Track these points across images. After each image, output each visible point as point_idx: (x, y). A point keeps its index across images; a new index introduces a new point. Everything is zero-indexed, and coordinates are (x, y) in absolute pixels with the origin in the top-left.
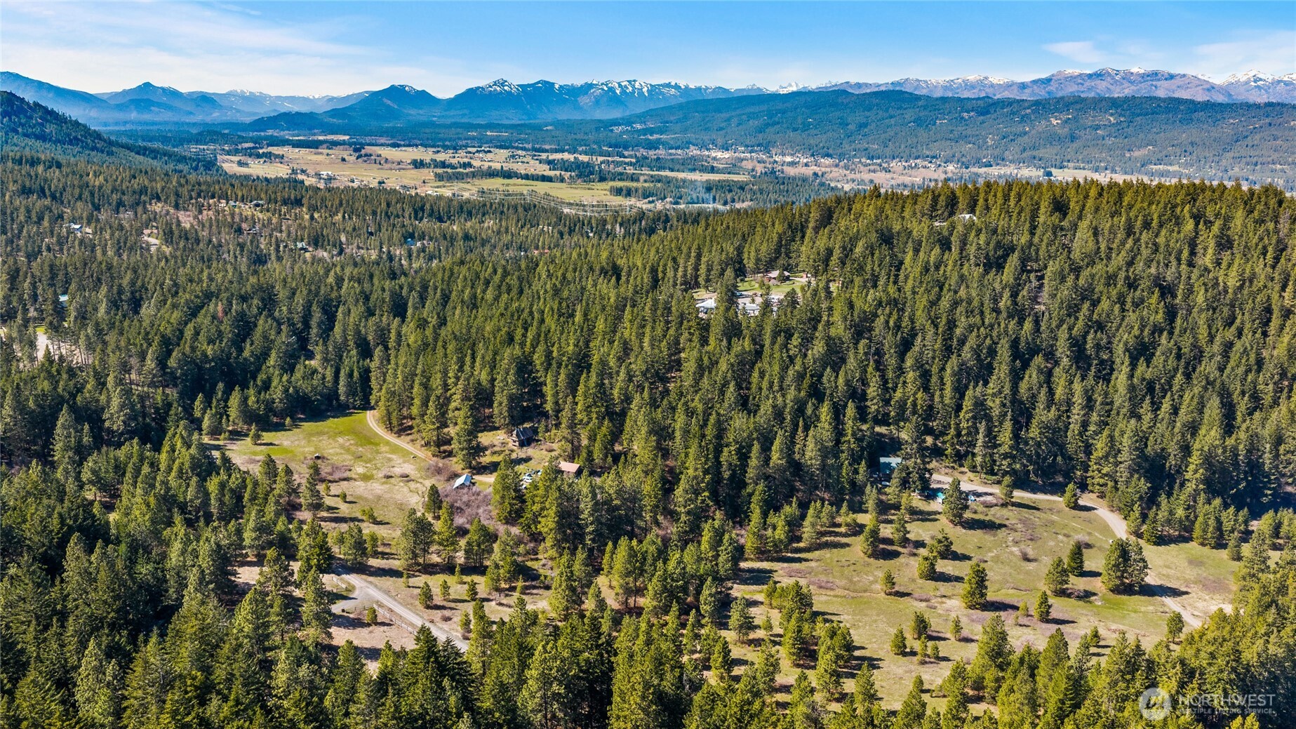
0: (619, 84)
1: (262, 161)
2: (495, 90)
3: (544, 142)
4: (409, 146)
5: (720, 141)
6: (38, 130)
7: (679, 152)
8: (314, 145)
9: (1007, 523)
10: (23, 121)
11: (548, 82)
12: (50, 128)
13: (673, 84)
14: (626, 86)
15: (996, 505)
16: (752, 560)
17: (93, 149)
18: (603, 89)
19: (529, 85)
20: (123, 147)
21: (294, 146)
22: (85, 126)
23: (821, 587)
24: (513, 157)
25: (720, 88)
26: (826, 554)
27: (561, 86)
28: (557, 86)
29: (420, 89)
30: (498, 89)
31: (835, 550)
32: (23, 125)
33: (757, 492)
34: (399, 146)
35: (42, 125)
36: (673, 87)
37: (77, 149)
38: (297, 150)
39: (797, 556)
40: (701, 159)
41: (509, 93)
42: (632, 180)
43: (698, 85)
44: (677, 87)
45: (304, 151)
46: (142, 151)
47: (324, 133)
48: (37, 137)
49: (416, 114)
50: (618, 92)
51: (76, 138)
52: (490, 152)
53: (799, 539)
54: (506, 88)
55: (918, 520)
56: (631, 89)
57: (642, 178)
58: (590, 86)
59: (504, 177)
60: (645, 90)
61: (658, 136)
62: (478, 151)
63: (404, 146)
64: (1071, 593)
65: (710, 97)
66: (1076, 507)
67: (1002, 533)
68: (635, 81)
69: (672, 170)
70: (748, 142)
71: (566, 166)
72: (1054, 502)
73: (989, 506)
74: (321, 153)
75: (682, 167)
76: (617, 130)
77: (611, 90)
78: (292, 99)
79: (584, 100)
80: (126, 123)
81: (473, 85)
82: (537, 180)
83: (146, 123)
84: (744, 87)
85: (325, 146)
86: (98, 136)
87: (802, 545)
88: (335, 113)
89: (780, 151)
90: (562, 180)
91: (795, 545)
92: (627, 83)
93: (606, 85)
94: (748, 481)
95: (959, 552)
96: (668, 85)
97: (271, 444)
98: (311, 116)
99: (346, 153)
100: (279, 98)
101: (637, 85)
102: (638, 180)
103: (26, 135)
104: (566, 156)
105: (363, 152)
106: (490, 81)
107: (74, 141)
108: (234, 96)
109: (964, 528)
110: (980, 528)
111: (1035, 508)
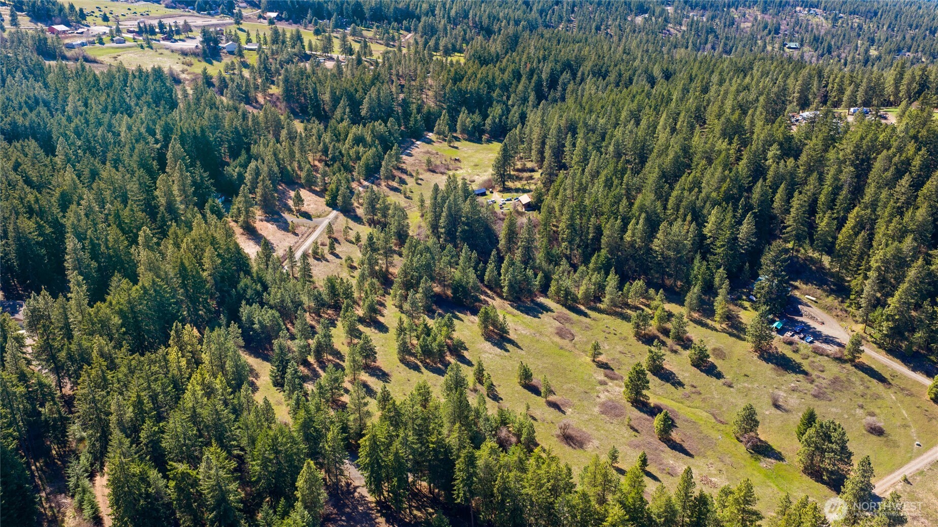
9: (814, 374)
16: (553, 299)
23: (558, 333)
26: (608, 320)
31: (619, 320)
39: (586, 311)
55: (728, 333)
67: (790, 377)
73: (819, 353)
87: (603, 307)
91: (598, 304)
95: (719, 369)
109: (760, 356)
110: (776, 364)
111: (882, 379)
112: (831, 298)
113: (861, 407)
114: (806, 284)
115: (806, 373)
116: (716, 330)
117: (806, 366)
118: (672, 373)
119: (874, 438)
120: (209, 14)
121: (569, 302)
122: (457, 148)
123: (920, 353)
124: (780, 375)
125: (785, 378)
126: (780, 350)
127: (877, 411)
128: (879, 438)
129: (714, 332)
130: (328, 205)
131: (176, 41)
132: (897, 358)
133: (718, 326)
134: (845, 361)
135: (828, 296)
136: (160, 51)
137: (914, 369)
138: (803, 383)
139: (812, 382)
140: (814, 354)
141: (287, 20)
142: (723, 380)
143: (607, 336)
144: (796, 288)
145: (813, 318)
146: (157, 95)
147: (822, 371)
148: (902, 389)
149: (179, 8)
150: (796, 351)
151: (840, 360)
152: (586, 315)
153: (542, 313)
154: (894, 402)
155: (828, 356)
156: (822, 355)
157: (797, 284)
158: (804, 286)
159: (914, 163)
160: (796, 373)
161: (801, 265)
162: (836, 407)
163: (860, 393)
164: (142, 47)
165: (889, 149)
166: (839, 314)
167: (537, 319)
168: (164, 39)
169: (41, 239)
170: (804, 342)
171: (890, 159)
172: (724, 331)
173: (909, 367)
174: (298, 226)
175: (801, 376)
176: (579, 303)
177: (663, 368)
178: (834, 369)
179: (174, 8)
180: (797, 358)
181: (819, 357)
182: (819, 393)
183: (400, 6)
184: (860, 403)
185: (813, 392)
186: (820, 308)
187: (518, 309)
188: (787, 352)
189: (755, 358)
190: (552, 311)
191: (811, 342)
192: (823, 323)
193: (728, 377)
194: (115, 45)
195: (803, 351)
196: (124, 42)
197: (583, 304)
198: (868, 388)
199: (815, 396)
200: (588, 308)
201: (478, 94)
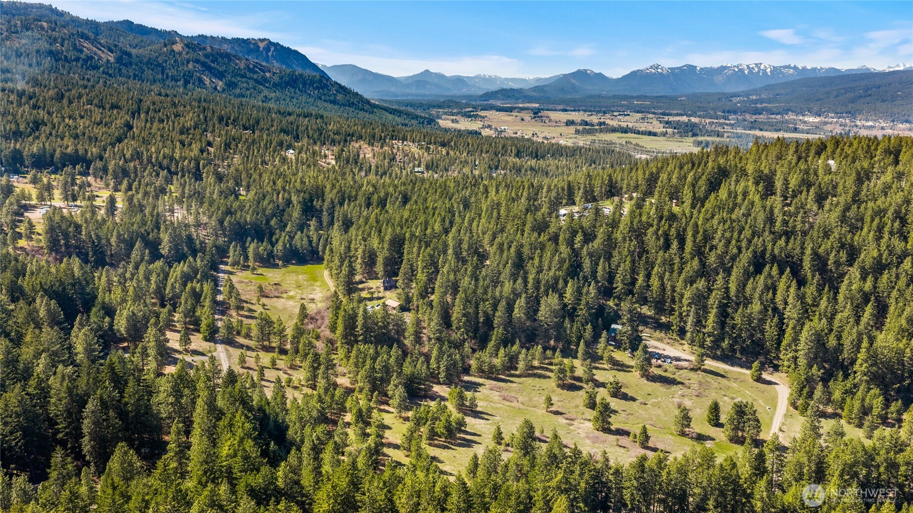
0: (748, 66)
1: (470, 119)
2: (651, 72)
3: (673, 109)
4: (574, 111)
5: (816, 109)
6: (332, 98)
7: (779, 117)
8: (509, 110)
9: (686, 382)
10: (325, 92)
11: (692, 66)
12: (340, 97)
13: (792, 65)
14: (753, 68)
15: (686, 369)
16: (475, 376)
17: (362, 109)
18: (734, 70)
19: (677, 68)
20: (382, 109)
21: (497, 110)
22: (361, 96)
23: (504, 399)
24: (643, 119)
25: (833, 68)
26: (529, 381)
27: (701, 69)
28: (698, 69)
29: (597, 72)
30: (653, 71)
31: (537, 379)
32: (324, 95)
33: (497, 333)
34: (566, 111)
35: (336, 95)
36: (791, 68)
37: (352, 109)
38: (498, 113)
39: (508, 378)
40: (794, 122)
41: (661, 74)
42: (718, 136)
43: (814, 66)
44: (795, 68)
45: (502, 113)
46: (393, 112)
47: (523, 102)
48: (331, 102)
49: (592, 89)
50: (746, 72)
51: (353, 103)
52: (628, 115)
53: (516, 369)
54: (659, 70)
55: (616, 370)
56: (757, 69)
57: (726, 135)
58: (725, 68)
59: (622, 132)
60: (769, 70)
61: (766, 105)
62: (620, 115)
63: (571, 111)
64: (688, 435)
65: (824, 75)
66: (759, 379)
67: (674, 388)
68: (761, 64)
69: (761, 130)
70: (839, 110)
71: (676, 126)
72: (744, 374)
73: (679, 368)
74: (512, 115)
75: (770, 128)
76: (735, 100)
77: (741, 71)
78: (514, 80)
79: (719, 79)
80: (408, 95)
81: (635, 69)
82: (645, 134)
83: (420, 95)
84: (855, 67)
85: (516, 110)
86: (368, 102)
87: (517, 373)
88: (536, 89)
89: (864, 117)
90: (664, 134)
91: (512, 372)
92: (754, 66)
93: (737, 67)
94: (495, 326)
95: (630, 395)
96: (789, 67)
97: (262, 275)
98: (520, 91)
99: (527, 116)
100: (506, 79)
101: (762, 67)
102: (722, 136)
103: (325, 101)
104: (685, 119)
105: (539, 114)
106: (648, 66)
107: (351, 105)
108: (478, 78)
109: (648, 380)
110: (661, 382)
111: (723, 376)
112: (658, 332)
115: (682, 383)
116: (608, 370)
117: (678, 379)
121: (491, 373)
124: (668, 389)
125: (673, 390)
126: (655, 372)
127: (734, 395)
134: (697, 370)
135: (655, 331)
137: (732, 365)
138: (686, 391)
139: (689, 388)
140: (677, 370)
142: (638, 401)
145: (657, 348)
147: (690, 379)
148: (735, 380)
150: (666, 371)
151: (693, 370)
152: (511, 382)
153: (477, 388)
154: (738, 388)
156: (682, 369)
159: (671, 234)
160: (676, 384)
163: (717, 387)
165: (652, 226)
166: (669, 341)
167: (479, 393)
170: (666, 364)
171: (656, 232)
172: (611, 369)
173: (729, 365)
175: (680, 386)
178: (694, 377)
180: (669, 375)
181: (682, 371)
182: (698, 393)
185: (694, 394)
186: (655, 340)
188: (661, 372)
189: (646, 382)
190: (484, 385)
191: (671, 363)
192: (665, 350)
193: (640, 399)
195: (671, 369)
199: (697, 396)
200: (511, 376)
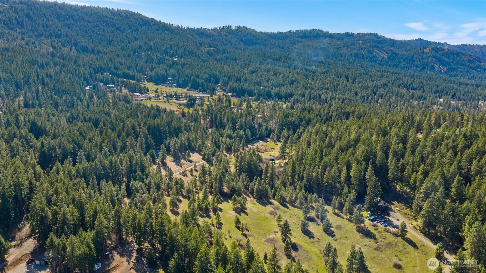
9: (380, 239)
23: (270, 213)
67: (367, 240)
95: (335, 233)
109: (358, 230)
110: (364, 234)
111: (415, 246)
112: (408, 210)
113: (397, 256)
114: (398, 203)
115: (376, 239)
116: (343, 218)
117: (378, 236)
118: (312, 233)
119: (395, 270)
120: (202, 93)
121: (283, 202)
122: (277, 145)
123: (442, 237)
124: (362, 239)
125: (364, 240)
126: (368, 228)
127: (404, 259)
128: (398, 270)
129: (342, 219)
130: (202, 159)
131: (180, 100)
132: (429, 238)
133: (345, 217)
134: (399, 236)
135: (407, 209)
136: (171, 103)
138: (372, 243)
139: (377, 243)
140: (384, 232)
141: (236, 97)
142: (334, 238)
143: (292, 216)
144: (393, 204)
145: (394, 218)
146: (154, 115)
147: (384, 239)
148: (423, 251)
149: (192, 91)
150: (376, 229)
151: (396, 235)
152: (287, 208)
153: (268, 205)
154: (416, 256)
155: (390, 232)
156: (388, 232)
157: (394, 203)
158: (397, 204)
160: (371, 238)
161: (400, 195)
162: (383, 255)
163: (399, 250)
164: (165, 102)
166: (409, 217)
167: (264, 207)
168: (175, 100)
169: (72, 151)
170: (381, 226)
172: (346, 219)
173: (433, 243)
174: (184, 164)
175: (372, 240)
176: (287, 202)
177: (309, 230)
178: (391, 238)
179: (190, 90)
180: (375, 232)
181: (386, 233)
182: (378, 248)
183: (288, 92)
184: (396, 254)
185: (374, 247)
186: (401, 214)
187: (259, 203)
188: (372, 229)
189: (355, 231)
190: (273, 205)
191: (385, 226)
192: (399, 220)
193: (337, 237)
194: (155, 101)
195: (380, 229)
196: (160, 99)
197: (289, 204)
198: (405, 248)
199: (375, 249)
200: (291, 206)
201: (294, 123)
